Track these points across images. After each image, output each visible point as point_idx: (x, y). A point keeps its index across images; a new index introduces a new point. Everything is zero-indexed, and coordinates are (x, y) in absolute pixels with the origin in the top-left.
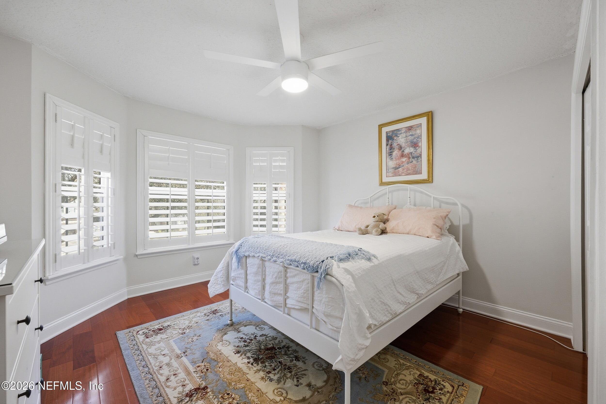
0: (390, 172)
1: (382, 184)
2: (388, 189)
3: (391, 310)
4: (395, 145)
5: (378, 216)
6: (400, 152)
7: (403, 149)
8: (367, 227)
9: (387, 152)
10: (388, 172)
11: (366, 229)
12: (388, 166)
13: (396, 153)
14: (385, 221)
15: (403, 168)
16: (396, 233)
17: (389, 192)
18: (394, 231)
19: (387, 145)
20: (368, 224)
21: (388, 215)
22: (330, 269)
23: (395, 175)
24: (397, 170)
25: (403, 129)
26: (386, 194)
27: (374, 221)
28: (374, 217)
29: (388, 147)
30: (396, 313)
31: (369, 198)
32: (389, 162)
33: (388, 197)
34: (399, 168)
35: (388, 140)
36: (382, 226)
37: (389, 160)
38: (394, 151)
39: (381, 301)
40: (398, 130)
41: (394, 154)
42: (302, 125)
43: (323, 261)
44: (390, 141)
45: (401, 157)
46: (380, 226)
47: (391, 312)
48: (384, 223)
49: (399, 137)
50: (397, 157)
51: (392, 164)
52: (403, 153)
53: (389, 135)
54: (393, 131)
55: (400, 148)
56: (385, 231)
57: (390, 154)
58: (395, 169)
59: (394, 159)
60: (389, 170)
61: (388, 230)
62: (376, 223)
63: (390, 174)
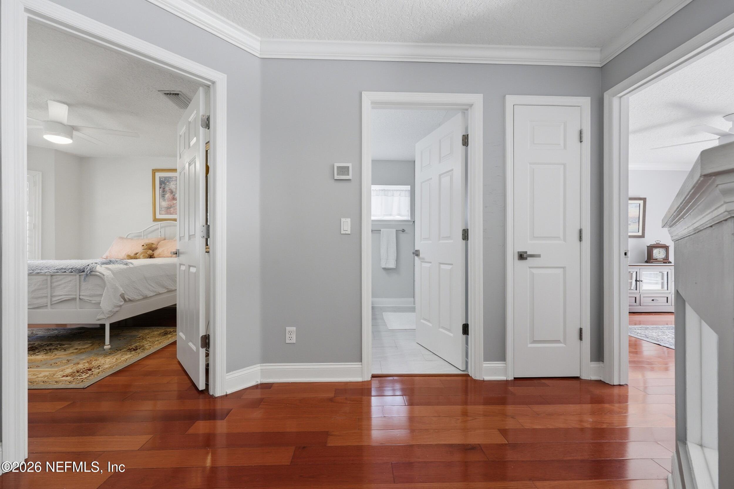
0: (163, 211)
1: (155, 220)
2: (160, 224)
3: (142, 293)
4: (167, 189)
5: (146, 245)
6: (172, 195)
7: (174, 194)
8: (136, 254)
9: (160, 194)
10: (161, 211)
11: (135, 255)
12: (161, 205)
13: (168, 195)
14: (153, 249)
15: (174, 208)
16: (162, 257)
17: (161, 228)
18: (161, 256)
19: (160, 188)
20: (137, 252)
21: (157, 245)
22: (94, 268)
23: (167, 213)
24: (169, 210)
25: (174, 177)
26: (158, 229)
27: (143, 248)
28: (143, 246)
29: (161, 189)
30: (146, 296)
31: (142, 232)
32: (161, 202)
33: (160, 231)
34: (171, 208)
35: (161, 184)
36: (150, 252)
37: (162, 201)
38: (167, 194)
39: (134, 287)
40: (170, 178)
41: (167, 196)
42: (56, 150)
43: (88, 265)
44: (163, 185)
45: (173, 200)
46: (148, 253)
47: (142, 294)
48: (153, 251)
49: (170, 183)
50: (169, 199)
51: (164, 204)
52: (174, 196)
53: (162, 179)
54: (165, 178)
55: (172, 192)
56: (152, 257)
57: (163, 196)
58: (168, 209)
59: (166, 201)
60: (162, 209)
61: (155, 255)
62: (144, 250)
63: (163, 212)
